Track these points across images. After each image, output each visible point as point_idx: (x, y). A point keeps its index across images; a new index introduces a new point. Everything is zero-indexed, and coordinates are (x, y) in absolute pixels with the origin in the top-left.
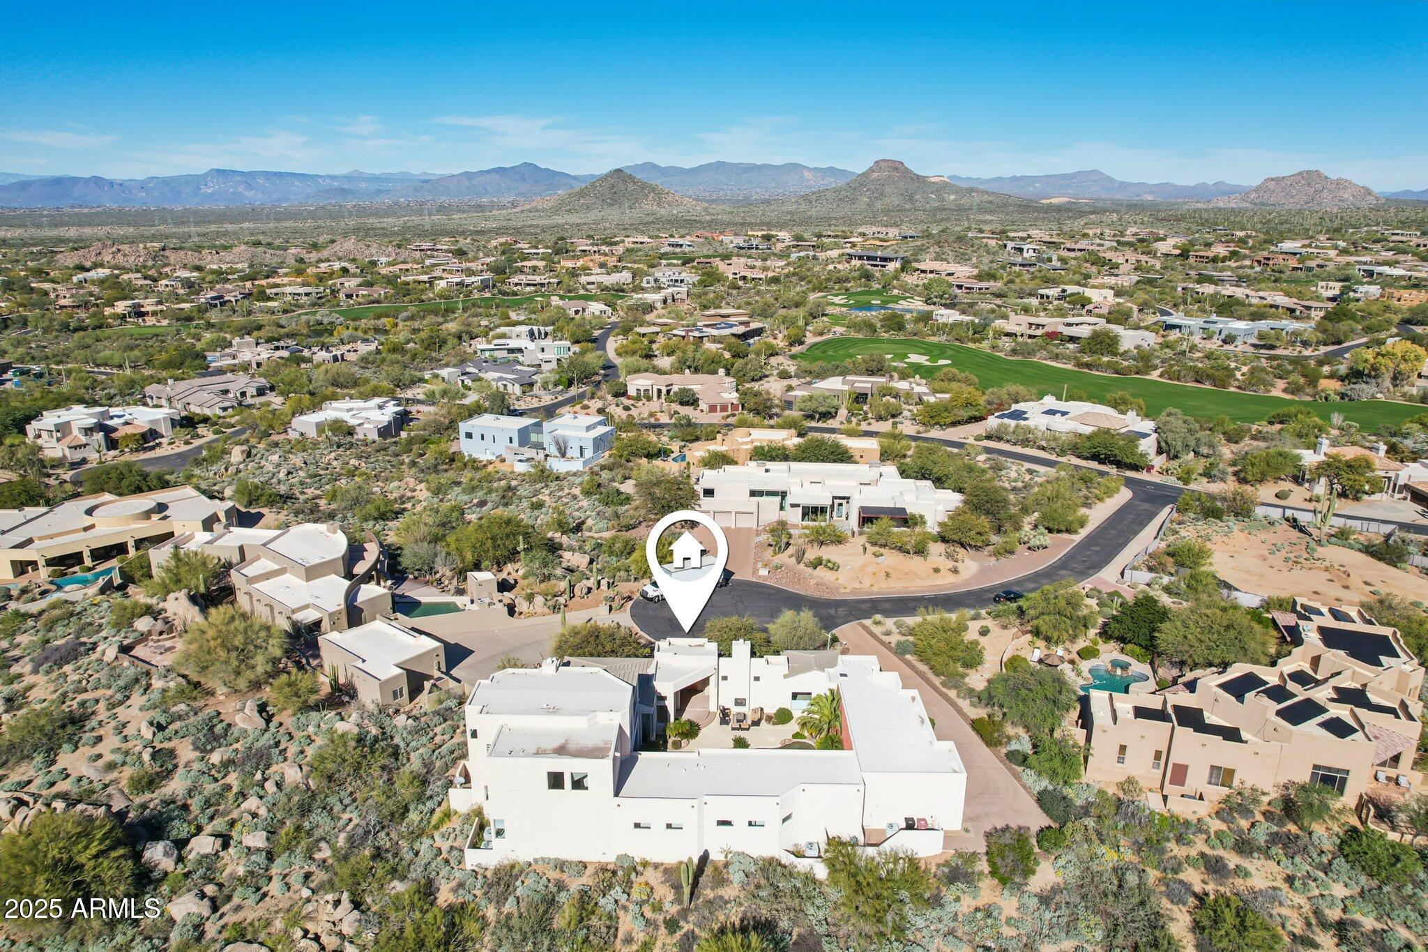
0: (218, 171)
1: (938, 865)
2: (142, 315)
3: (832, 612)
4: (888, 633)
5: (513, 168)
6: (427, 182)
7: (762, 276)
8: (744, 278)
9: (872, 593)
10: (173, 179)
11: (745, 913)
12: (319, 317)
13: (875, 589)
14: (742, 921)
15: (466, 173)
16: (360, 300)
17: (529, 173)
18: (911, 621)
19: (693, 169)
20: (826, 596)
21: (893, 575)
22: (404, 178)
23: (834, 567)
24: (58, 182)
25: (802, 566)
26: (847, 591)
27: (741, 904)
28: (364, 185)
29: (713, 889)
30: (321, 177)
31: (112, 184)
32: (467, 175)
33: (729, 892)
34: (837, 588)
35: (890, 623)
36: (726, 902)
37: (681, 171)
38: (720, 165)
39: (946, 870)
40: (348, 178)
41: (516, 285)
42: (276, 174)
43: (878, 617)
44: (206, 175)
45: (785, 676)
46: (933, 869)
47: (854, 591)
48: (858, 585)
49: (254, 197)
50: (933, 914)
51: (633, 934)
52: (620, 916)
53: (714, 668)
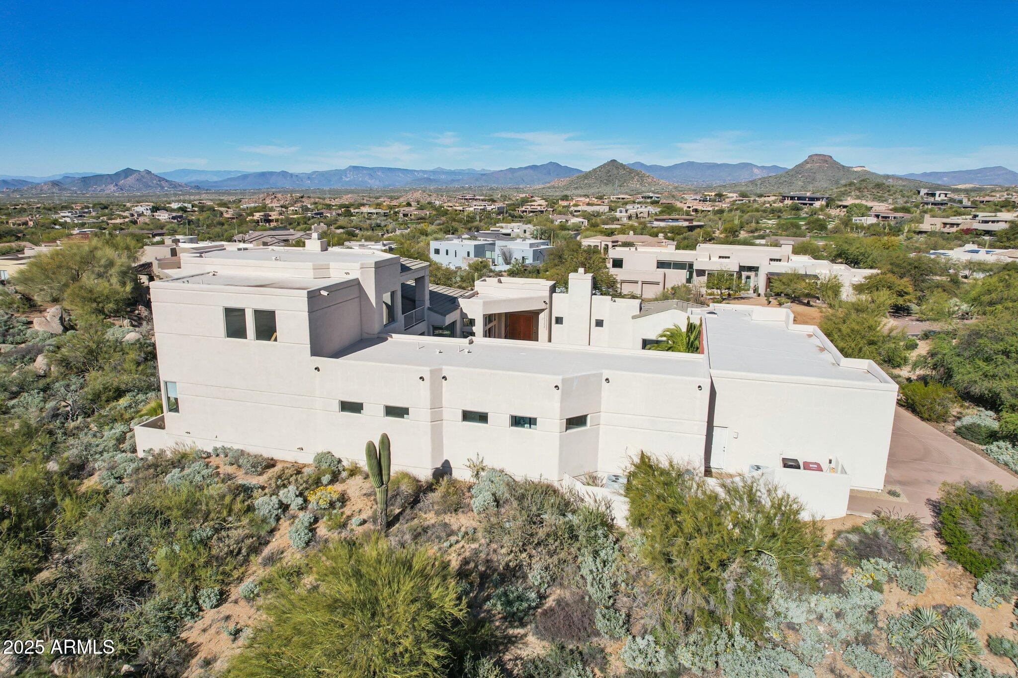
0: (354, 167)
1: (838, 534)
2: (269, 221)
5: (542, 166)
6: (484, 174)
7: (710, 209)
8: (696, 211)
10: (327, 172)
11: (476, 552)
12: (378, 222)
14: (466, 562)
15: (511, 169)
16: (413, 217)
17: (553, 169)
19: (670, 167)
22: (471, 174)
24: (263, 174)
27: (474, 540)
28: (443, 177)
29: (438, 513)
30: (417, 171)
31: (292, 175)
32: (511, 170)
33: (462, 521)
36: (452, 533)
37: (661, 168)
38: (690, 164)
39: (855, 538)
40: (434, 172)
41: (523, 212)
42: (390, 169)
44: (345, 170)
45: (634, 317)
46: (828, 537)
49: (374, 184)
50: (826, 603)
51: (285, 554)
52: (282, 528)
53: (548, 301)
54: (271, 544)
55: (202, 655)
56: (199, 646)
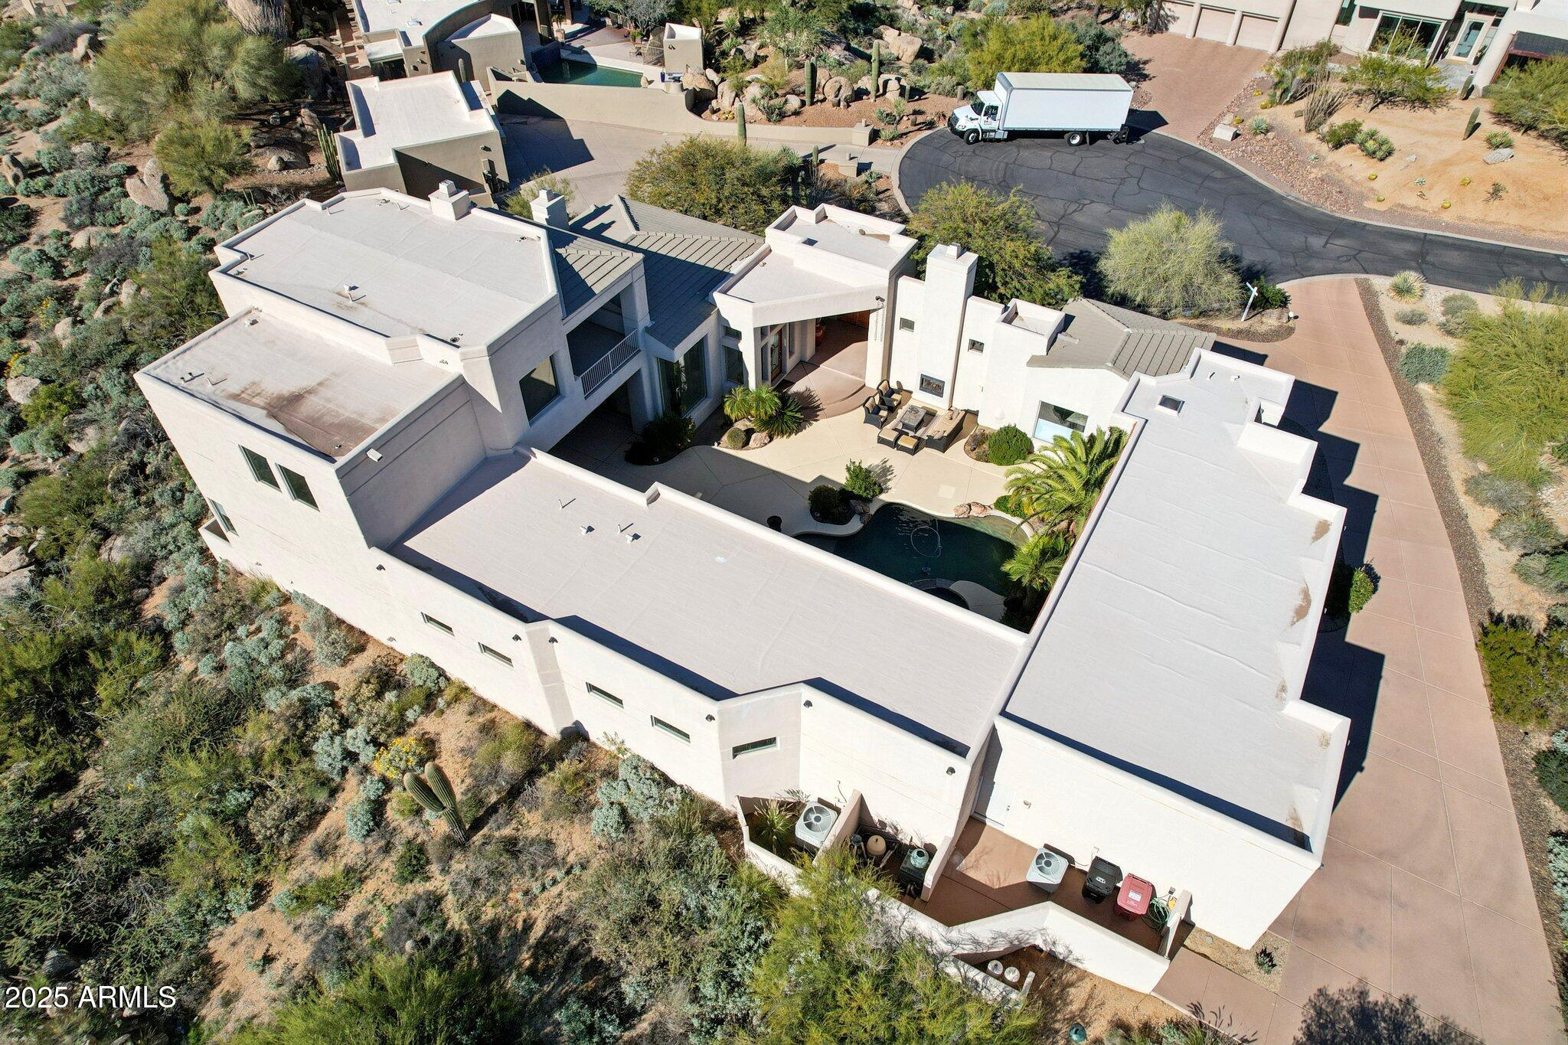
3: (1316, 242)
4: (1413, 320)
9: (1437, 225)
13: (1447, 217)
18: (1488, 305)
20: (1328, 208)
21: (1510, 193)
23: (1382, 152)
25: (1312, 138)
26: (1381, 207)
27: (576, 883)
29: (546, 816)
33: (573, 840)
34: (1363, 197)
35: (1434, 298)
36: (551, 863)
43: (1412, 277)
45: (1034, 361)
47: (1399, 211)
48: (1411, 200)
51: (342, 840)
52: (348, 787)
53: (885, 296)
54: (329, 814)
55: (225, 986)
56: (225, 968)
